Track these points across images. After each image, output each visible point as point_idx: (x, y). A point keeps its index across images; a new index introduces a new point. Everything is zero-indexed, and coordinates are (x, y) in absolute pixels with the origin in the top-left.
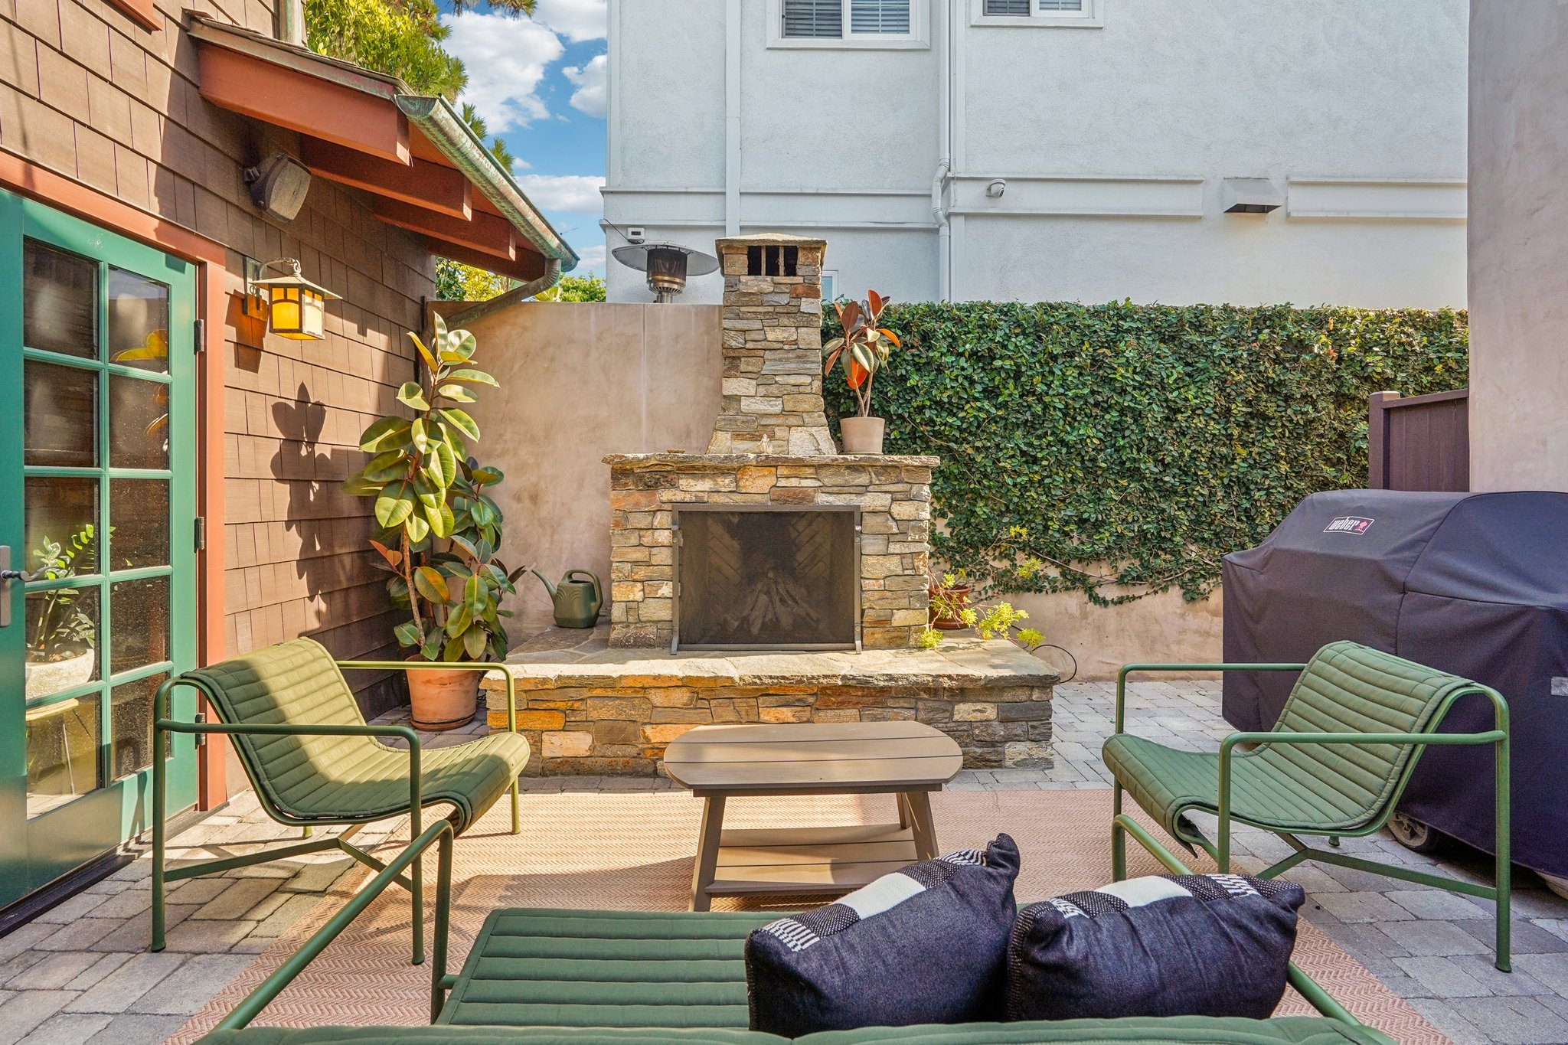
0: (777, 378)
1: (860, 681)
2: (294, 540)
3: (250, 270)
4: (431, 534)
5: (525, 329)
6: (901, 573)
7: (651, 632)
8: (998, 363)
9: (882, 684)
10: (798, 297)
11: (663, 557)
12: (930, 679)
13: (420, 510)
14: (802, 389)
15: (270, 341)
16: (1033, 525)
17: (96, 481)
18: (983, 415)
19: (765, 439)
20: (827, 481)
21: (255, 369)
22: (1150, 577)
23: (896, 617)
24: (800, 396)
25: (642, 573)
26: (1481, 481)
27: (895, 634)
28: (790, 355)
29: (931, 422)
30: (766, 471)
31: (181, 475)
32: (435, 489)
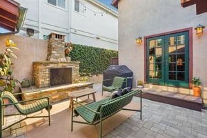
10: (62, 42)
13: (3, 70)
20: (68, 64)
22: (94, 74)
25: (44, 77)
26: (119, 64)
27: (76, 82)
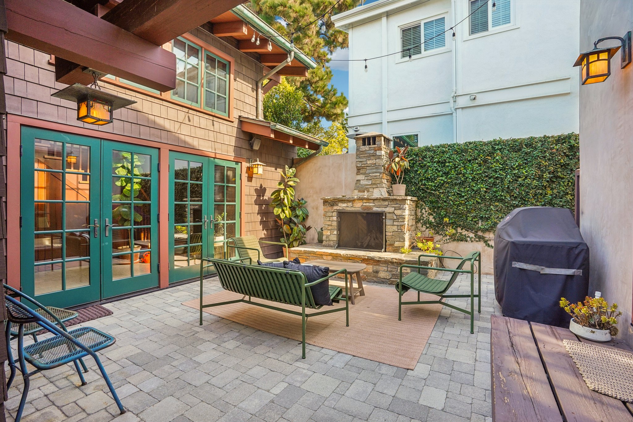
0: (370, 174)
1: (372, 258)
2: (259, 218)
3: (250, 161)
4: (286, 216)
5: (315, 163)
6: (397, 231)
7: (332, 243)
8: (447, 164)
9: (377, 259)
10: (376, 151)
11: (335, 224)
12: (390, 259)
13: (283, 211)
14: (377, 177)
15: (254, 176)
16: (462, 218)
17: (224, 205)
18: (442, 182)
19: (366, 192)
20: (376, 204)
21: (251, 182)
23: (396, 244)
24: (376, 179)
25: (330, 228)
27: (395, 249)
28: (374, 168)
29: (425, 185)
30: (360, 201)
31: (237, 203)
32: (286, 206)
